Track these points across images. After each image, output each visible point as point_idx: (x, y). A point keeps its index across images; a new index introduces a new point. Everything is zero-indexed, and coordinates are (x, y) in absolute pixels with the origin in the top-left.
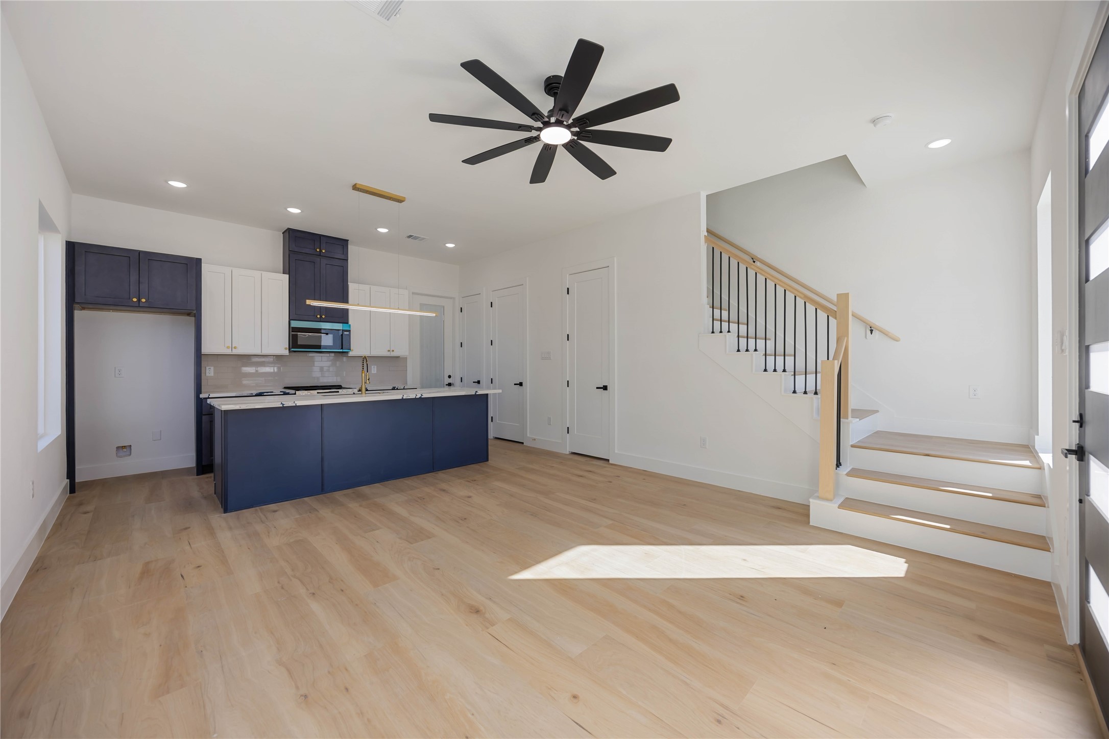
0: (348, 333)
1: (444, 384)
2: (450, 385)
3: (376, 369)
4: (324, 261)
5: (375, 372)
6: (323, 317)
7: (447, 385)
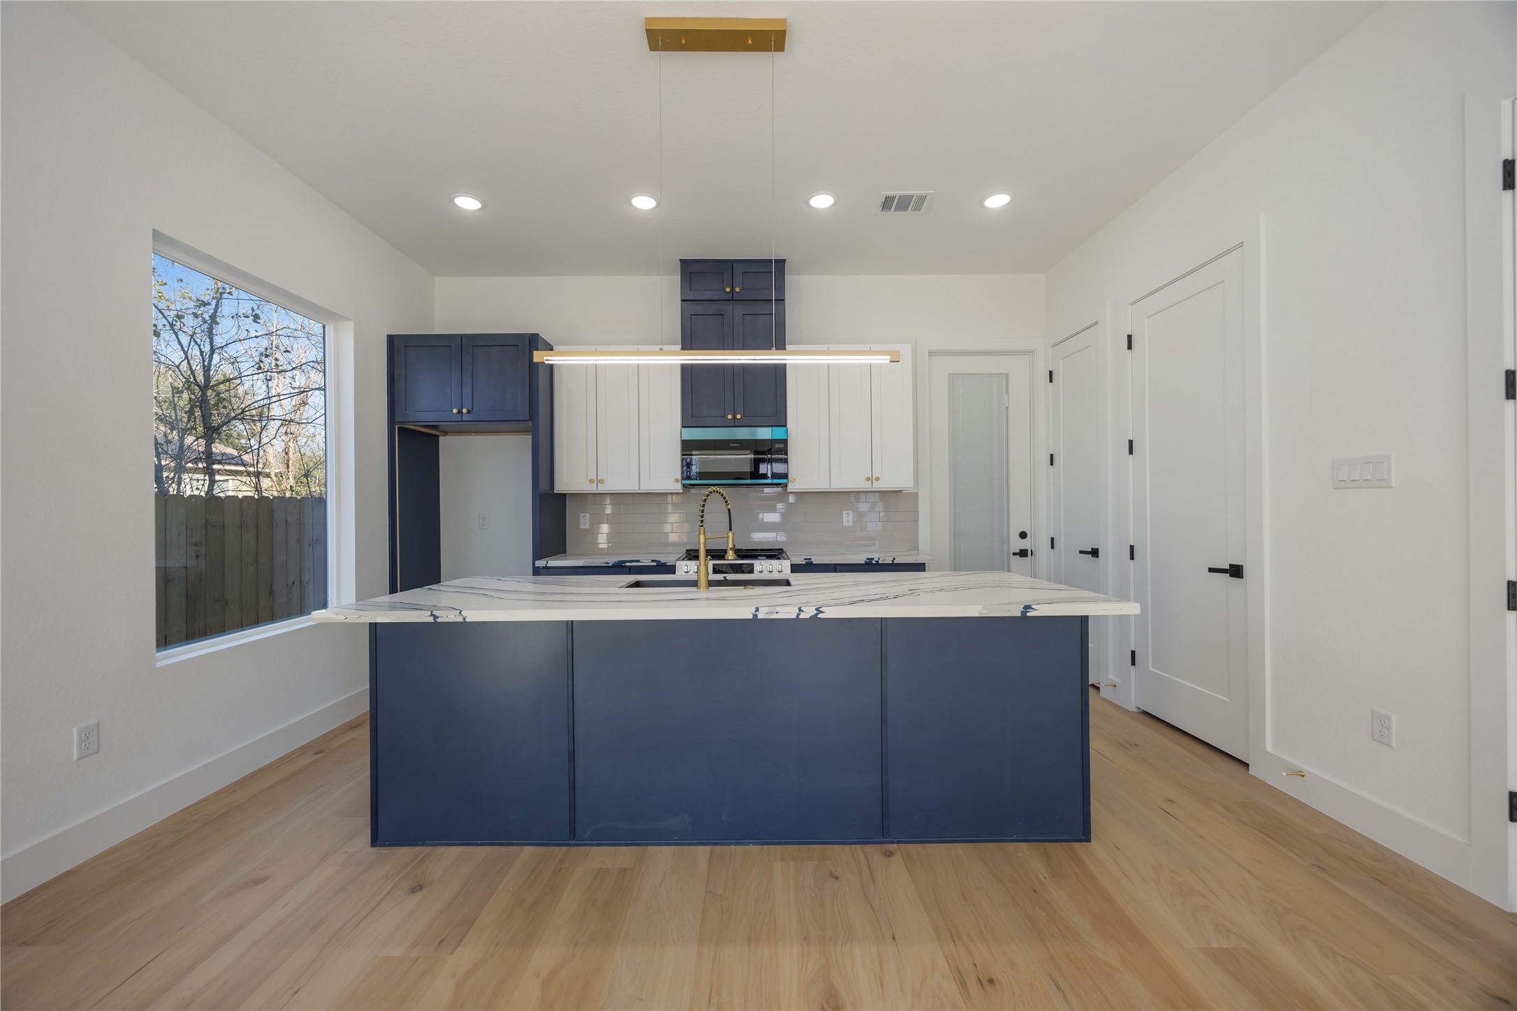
0: (782, 446)
1: (1008, 552)
2: (1023, 553)
3: (851, 518)
4: (740, 310)
5: (851, 524)
6: (739, 416)
7: (1014, 554)
